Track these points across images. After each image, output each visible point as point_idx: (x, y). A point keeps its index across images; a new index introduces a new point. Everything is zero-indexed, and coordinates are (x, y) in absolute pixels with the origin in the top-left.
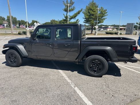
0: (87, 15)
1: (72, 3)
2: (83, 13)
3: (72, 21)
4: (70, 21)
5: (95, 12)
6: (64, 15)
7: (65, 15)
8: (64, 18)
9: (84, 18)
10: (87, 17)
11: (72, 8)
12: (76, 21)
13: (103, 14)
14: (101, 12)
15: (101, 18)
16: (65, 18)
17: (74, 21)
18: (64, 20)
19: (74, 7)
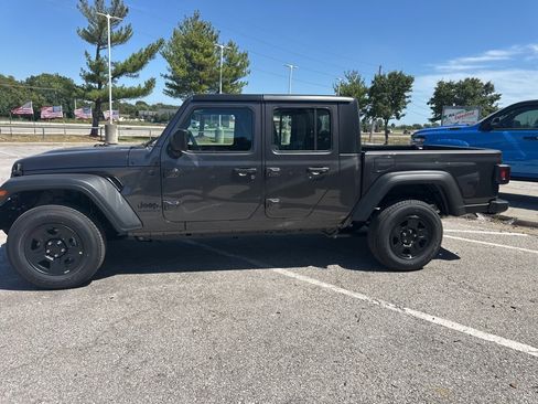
0: (182, 67)
1: (120, 12)
2: (164, 56)
3: (127, 86)
4: (118, 85)
5: (209, 55)
6: (86, 54)
7: (93, 58)
8: (89, 71)
9: (166, 77)
10: (182, 73)
11: (124, 32)
12: (143, 86)
13: (237, 67)
14: (230, 60)
15: (232, 81)
16: (91, 67)
17: (136, 86)
18: (88, 78)
19: (129, 30)
